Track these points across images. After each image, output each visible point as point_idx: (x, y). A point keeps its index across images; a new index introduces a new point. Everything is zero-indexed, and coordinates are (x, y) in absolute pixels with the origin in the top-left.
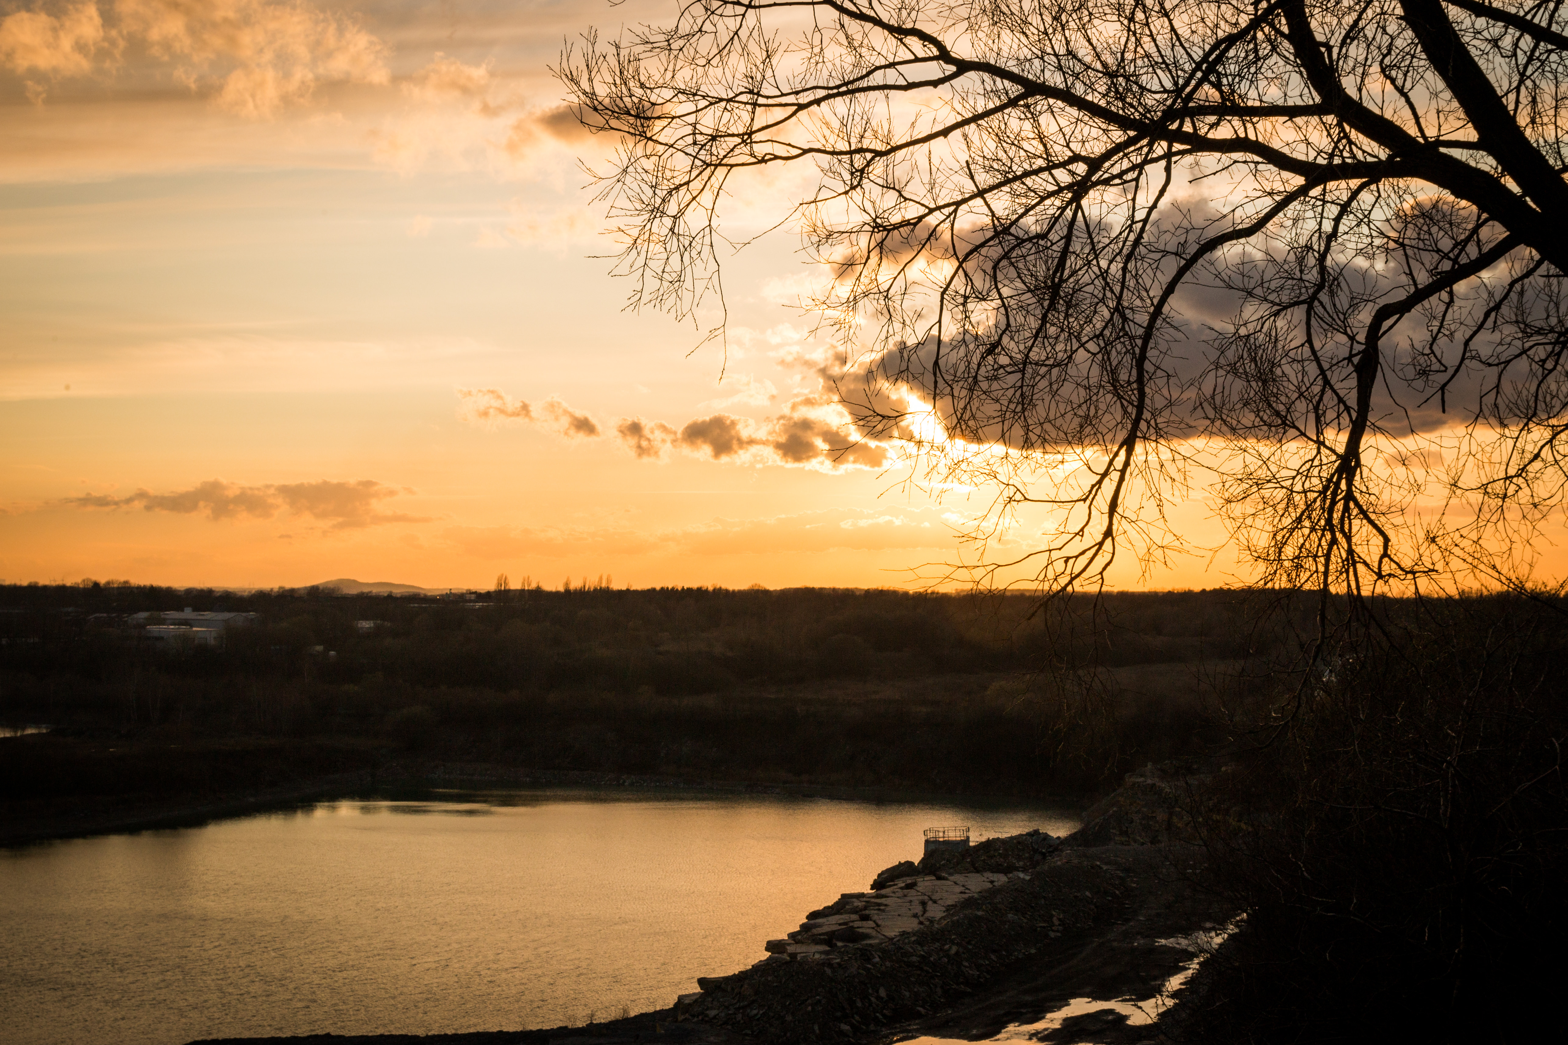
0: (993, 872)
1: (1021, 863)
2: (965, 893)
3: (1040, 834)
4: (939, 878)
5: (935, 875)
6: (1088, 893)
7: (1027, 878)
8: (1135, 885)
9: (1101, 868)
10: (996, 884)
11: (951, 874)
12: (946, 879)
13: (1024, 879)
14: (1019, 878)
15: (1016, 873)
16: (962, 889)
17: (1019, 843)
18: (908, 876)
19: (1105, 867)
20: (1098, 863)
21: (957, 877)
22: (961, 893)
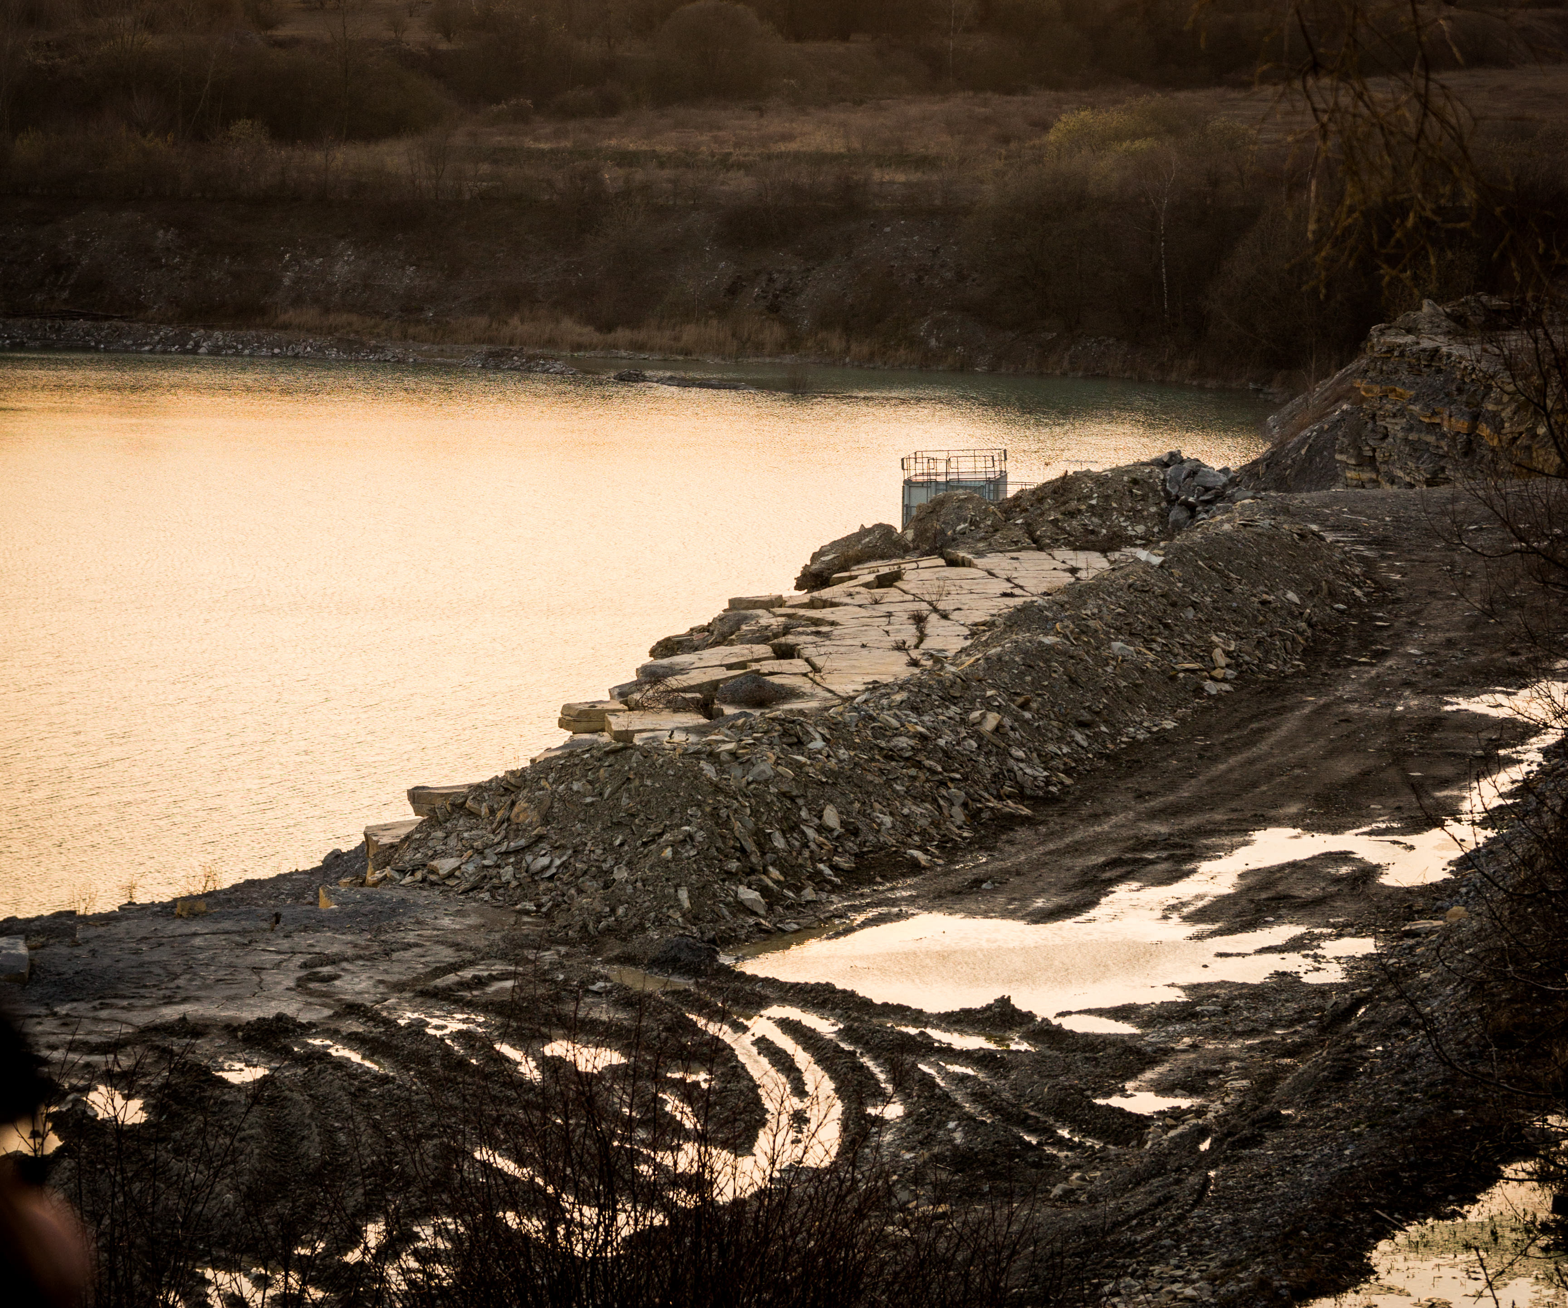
0: (1075, 549)
1: (1140, 529)
2: (1012, 595)
3: (1182, 461)
4: (952, 563)
5: (942, 555)
6: (1291, 596)
7: (1157, 560)
8: (1398, 577)
9: (1322, 539)
10: (1082, 574)
11: (980, 554)
12: (970, 564)
13: (1148, 563)
14: (1137, 560)
15: (1127, 550)
16: (1006, 587)
17: (1135, 482)
18: (882, 558)
19: (1330, 537)
20: (1315, 527)
21: (993, 561)
22: (1005, 595)
